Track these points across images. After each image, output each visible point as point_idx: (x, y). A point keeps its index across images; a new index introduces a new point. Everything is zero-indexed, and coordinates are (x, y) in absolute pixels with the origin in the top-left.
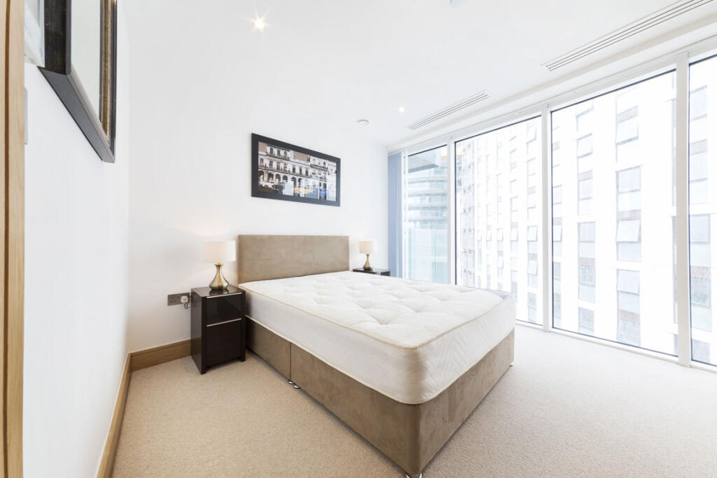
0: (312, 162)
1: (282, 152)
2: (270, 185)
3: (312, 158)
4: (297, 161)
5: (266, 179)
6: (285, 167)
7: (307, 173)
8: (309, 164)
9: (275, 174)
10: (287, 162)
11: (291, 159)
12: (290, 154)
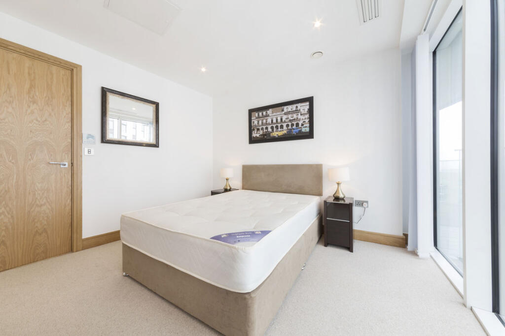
0: (285, 110)
1: (264, 113)
2: (258, 135)
3: (285, 108)
4: (274, 114)
5: (256, 132)
6: (267, 121)
7: (281, 119)
8: (283, 112)
9: (260, 128)
10: (267, 118)
11: (270, 115)
12: (270, 112)
